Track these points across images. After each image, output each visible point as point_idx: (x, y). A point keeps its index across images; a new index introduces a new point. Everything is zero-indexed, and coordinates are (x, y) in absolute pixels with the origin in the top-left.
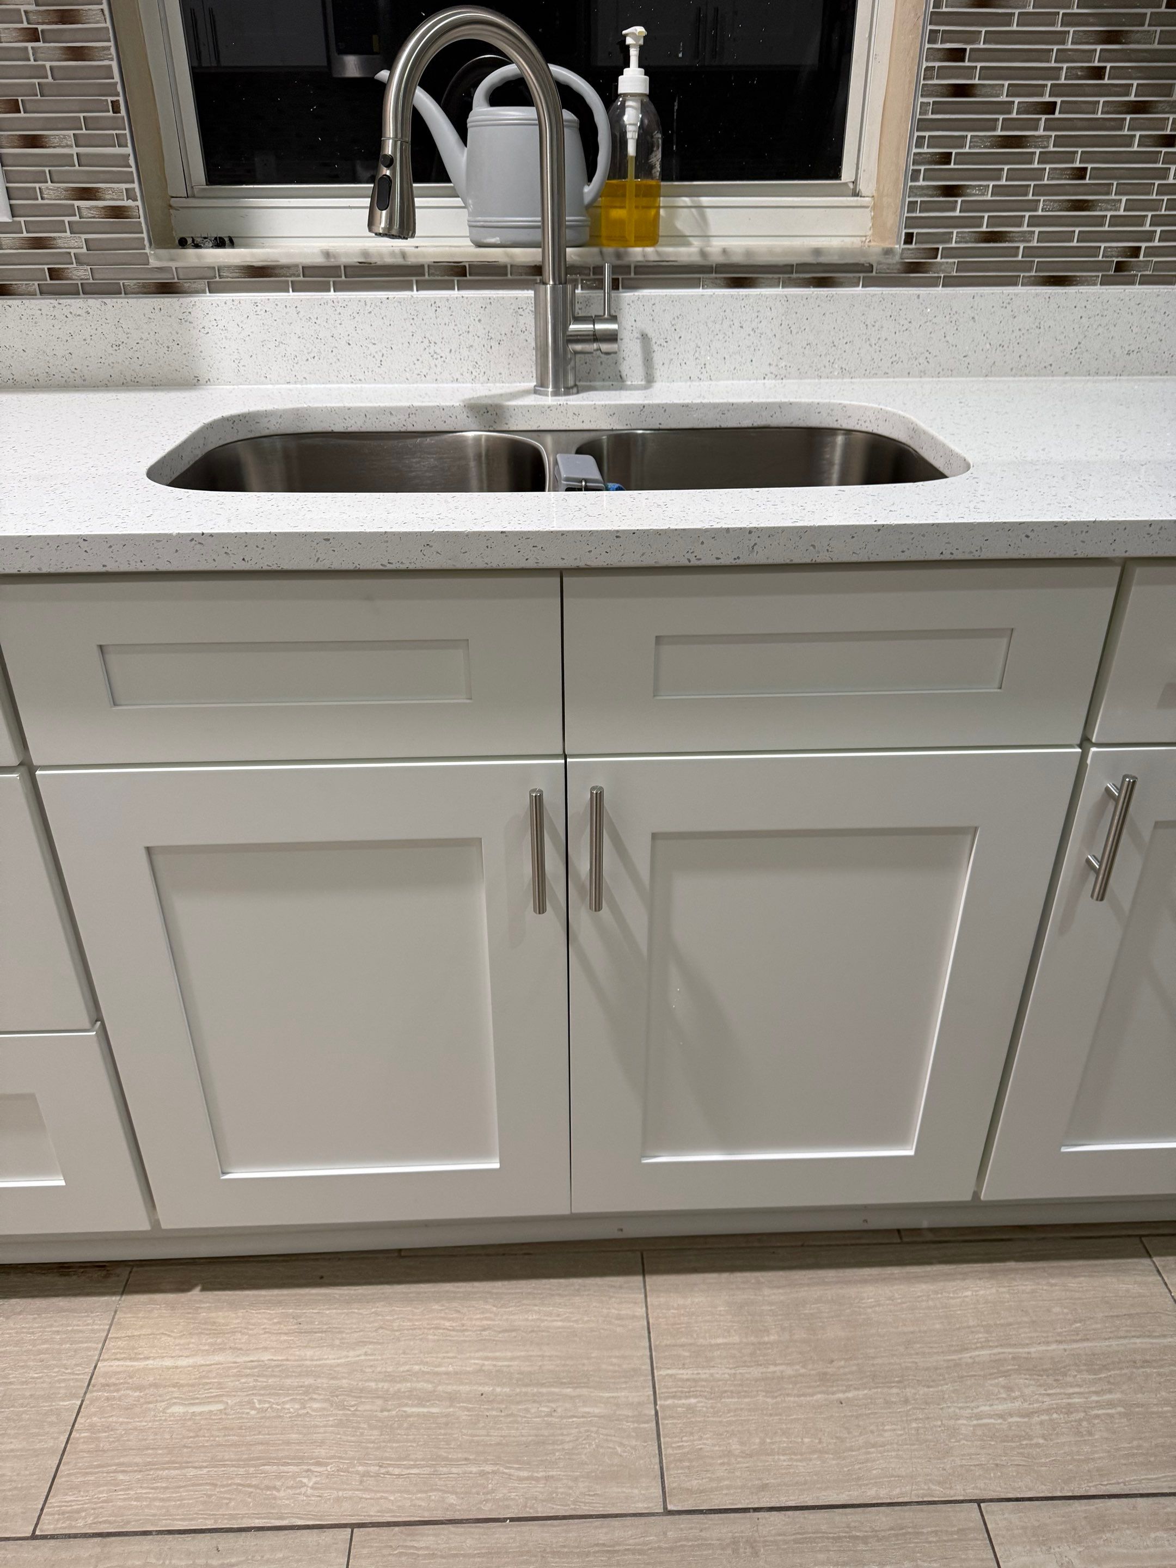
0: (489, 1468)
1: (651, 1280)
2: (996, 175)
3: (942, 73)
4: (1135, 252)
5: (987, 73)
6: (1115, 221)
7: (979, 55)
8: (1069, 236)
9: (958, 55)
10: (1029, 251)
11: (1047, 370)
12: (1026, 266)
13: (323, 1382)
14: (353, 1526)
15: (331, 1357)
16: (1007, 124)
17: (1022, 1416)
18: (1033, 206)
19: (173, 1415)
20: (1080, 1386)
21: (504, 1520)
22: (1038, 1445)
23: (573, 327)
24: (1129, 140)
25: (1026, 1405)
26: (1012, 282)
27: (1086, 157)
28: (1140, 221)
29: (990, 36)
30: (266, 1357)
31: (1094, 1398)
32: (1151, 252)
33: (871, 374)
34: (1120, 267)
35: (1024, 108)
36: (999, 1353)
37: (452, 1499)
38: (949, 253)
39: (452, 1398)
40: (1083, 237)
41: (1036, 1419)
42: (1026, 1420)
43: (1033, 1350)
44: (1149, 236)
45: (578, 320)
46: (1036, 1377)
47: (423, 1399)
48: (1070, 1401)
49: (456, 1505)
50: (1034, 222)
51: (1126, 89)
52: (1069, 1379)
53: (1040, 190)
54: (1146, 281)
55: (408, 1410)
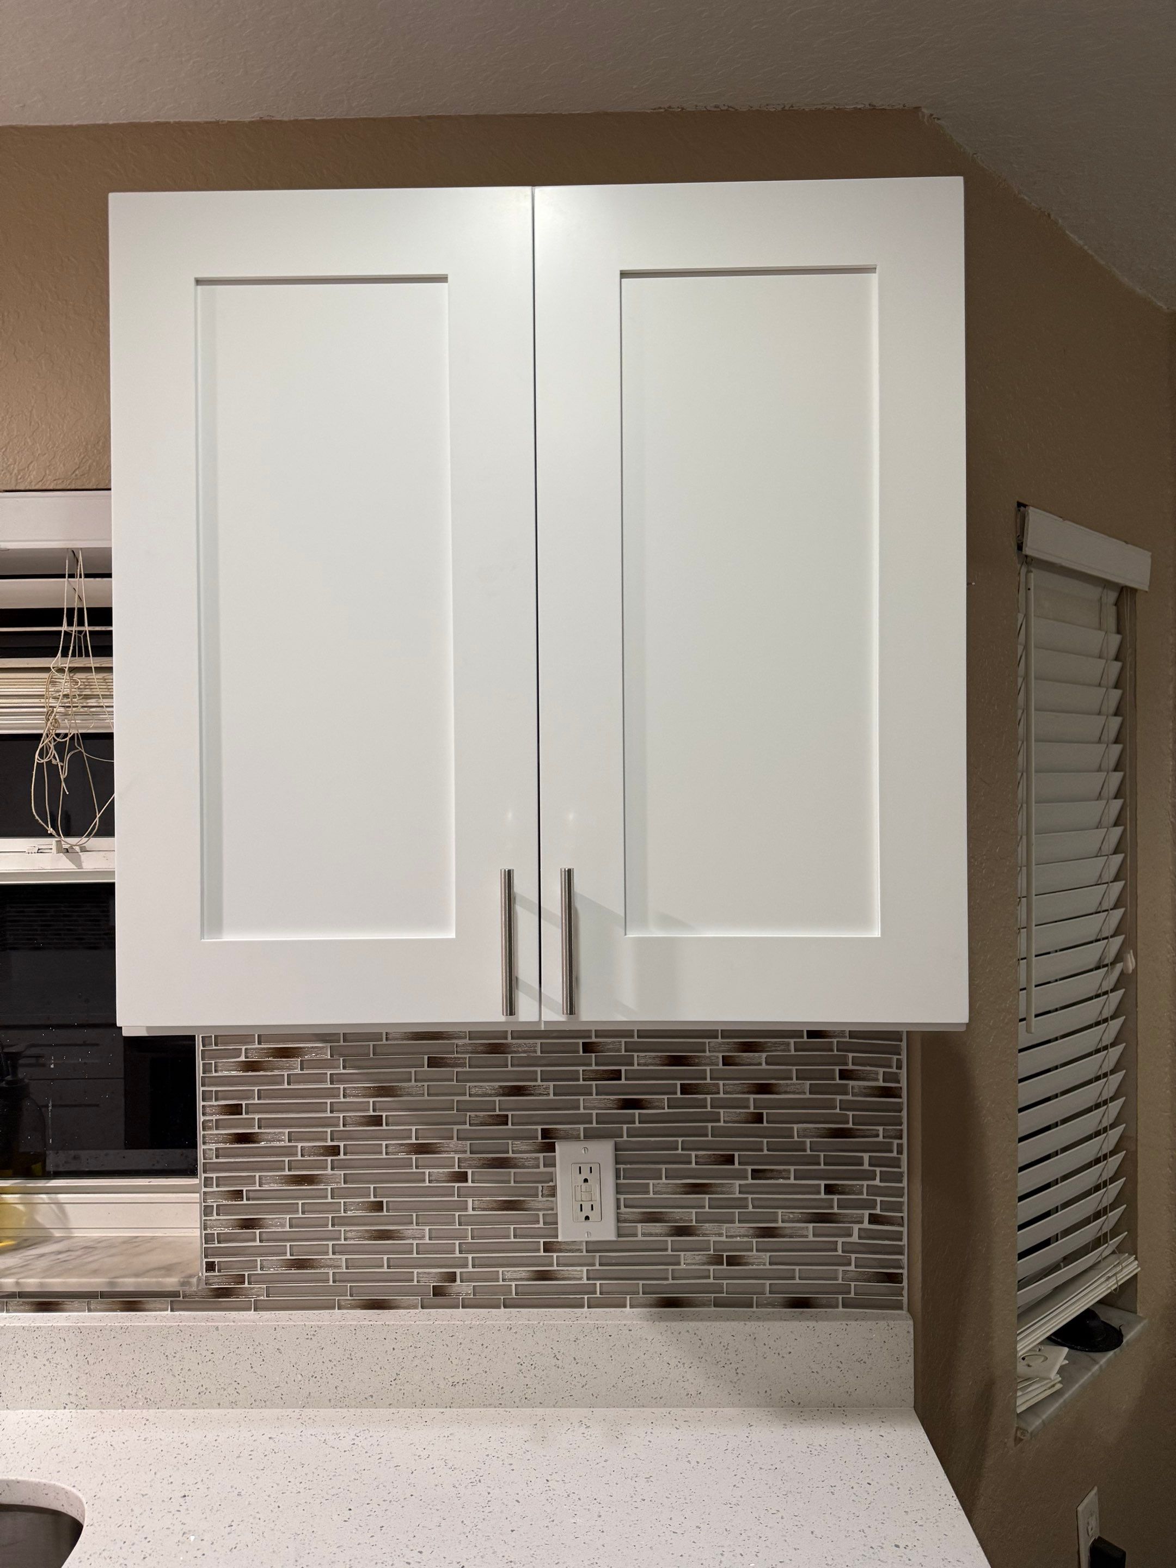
2: (292, 1209)
4: (453, 1276)
5: (265, 1123)
6: (422, 1248)
7: (255, 1108)
8: (379, 1264)
9: (235, 1109)
10: (339, 1277)
11: (369, 1400)
12: (341, 1290)
16: (293, 1165)
18: (334, 1235)
24: (418, 1177)
26: (327, 1306)
27: (379, 1192)
28: (448, 1248)
29: (263, 1093)
32: (469, 1278)
33: (179, 1405)
34: (438, 1292)
35: (308, 1152)
38: (256, 1279)
40: (394, 1264)
44: (460, 1264)
50: (339, 1250)
51: (406, 1134)
53: (338, 1221)
54: (470, 1304)
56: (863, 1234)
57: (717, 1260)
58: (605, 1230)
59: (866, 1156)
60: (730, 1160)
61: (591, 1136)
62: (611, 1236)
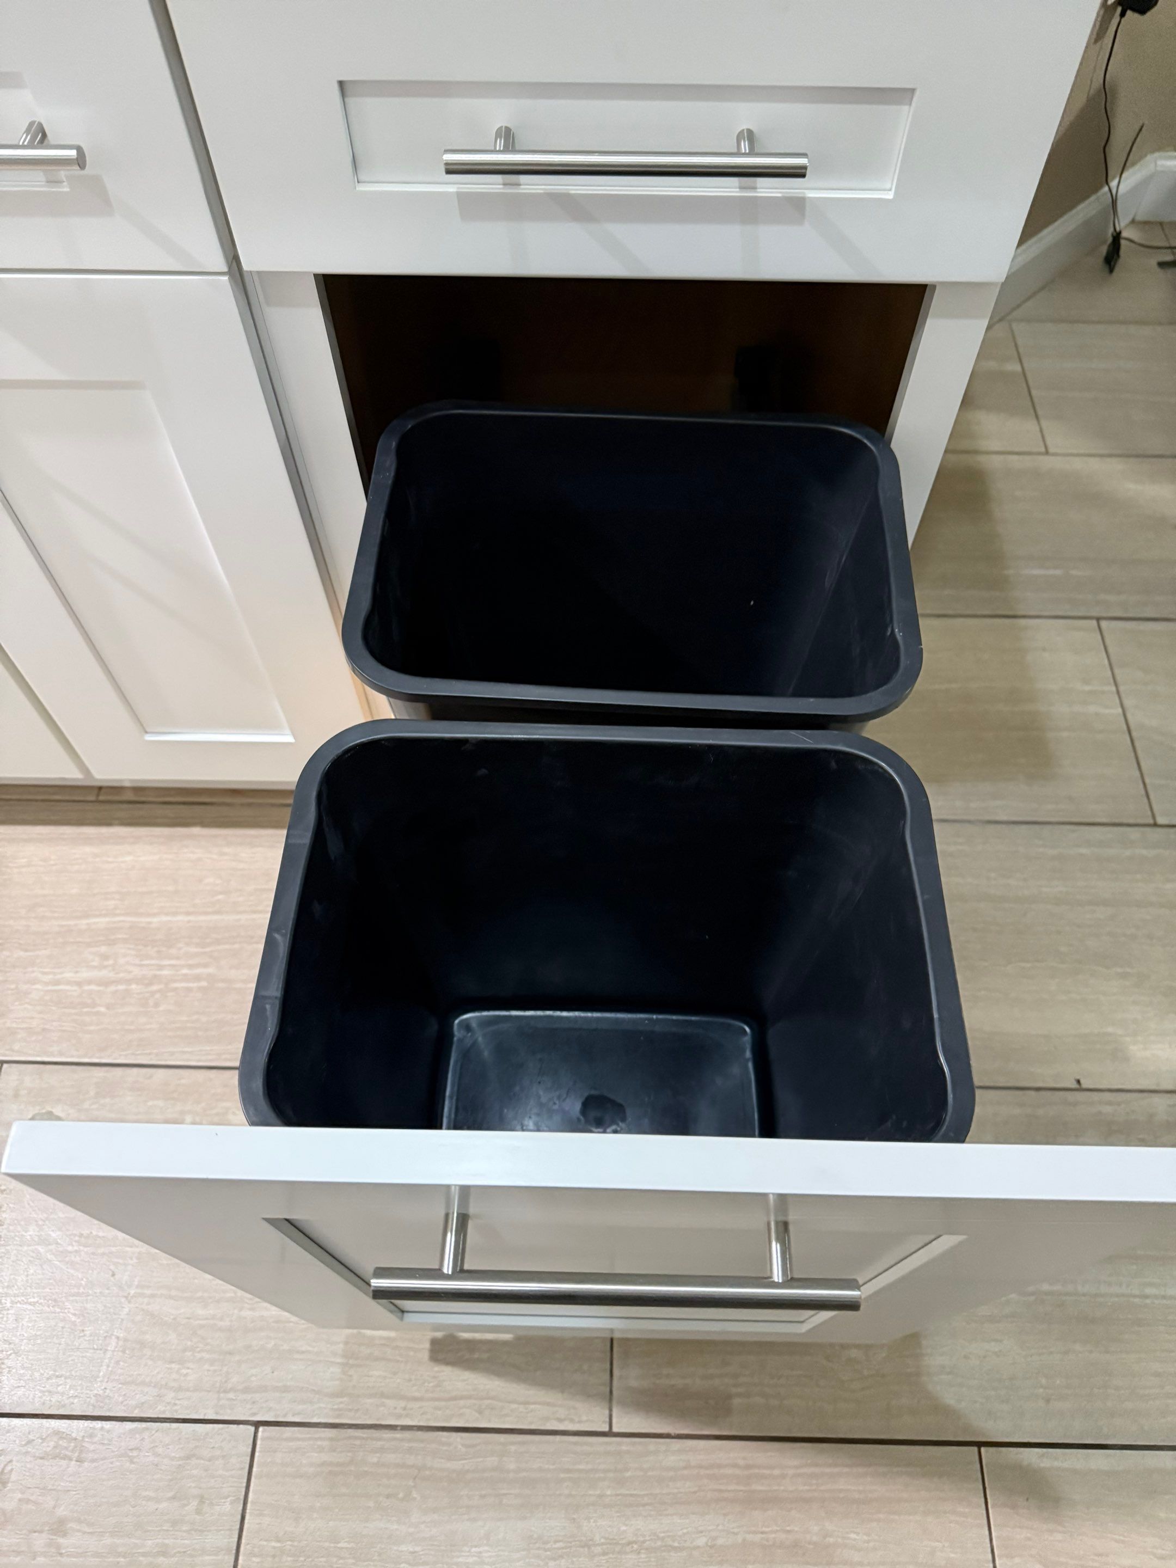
17: (99, 985)
20: (178, 958)
22: (97, 1013)
25: (112, 975)
31: (185, 971)
36: (120, 922)
41: (112, 988)
42: (101, 988)
43: (155, 920)
46: (140, 947)
48: (158, 973)
52: (173, 951)
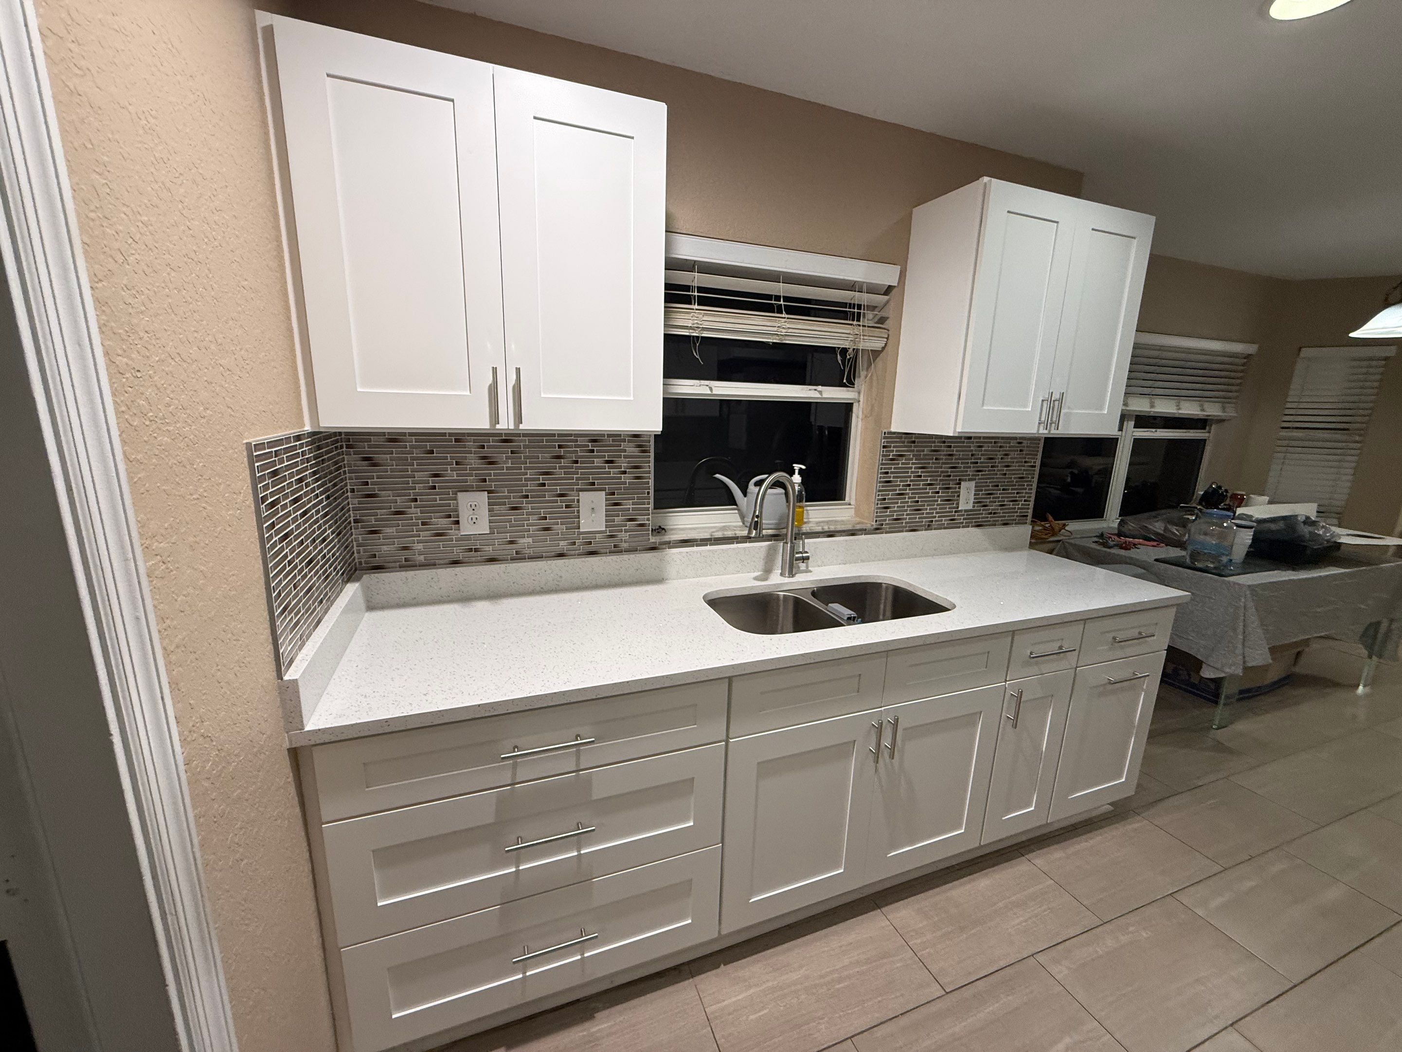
0: (879, 999)
1: (883, 909)
2: (897, 503)
3: (884, 478)
4: (932, 521)
5: (894, 477)
6: (927, 513)
7: (892, 473)
8: (916, 518)
9: (887, 473)
10: (906, 523)
11: (916, 556)
12: (906, 527)
13: (799, 987)
14: (851, 1038)
15: (794, 976)
16: (900, 490)
18: (906, 511)
19: (752, 1020)
20: (1034, 906)
21: (898, 1016)
22: (1035, 930)
23: (797, 555)
24: (929, 493)
25: (1023, 918)
26: (902, 531)
27: (919, 498)
28: (933, 513)
29: (895, 468)
30: (770, 984)
31: (1040, 909)
32: (936, 521)
34: (929, 526)
35: (903, 486)
36: (1005, 903)
37: (877, 1015)
38: (887, 524)
39: (849, 977)
40: (919, 518)
41: (1029, 922)
42: (1026, 923)
43: (1013, 898)
44: (935, 517)
45: (797, 553)
46: (1020, 907)
47: (840, 980)
48: (1034, 912)
49: (878, 1016)
50: (907, 515)
51: (927, 480)
52: (1029, 905)
53: (908, 506)
54: (935, 529)
55: (837, 986)
56: (1022, 504)
57: (991, 513)
58: (970, 507)
59: (1026, 484)
60: (997, 486)
61: (969, 480)
62: (971, 508)
